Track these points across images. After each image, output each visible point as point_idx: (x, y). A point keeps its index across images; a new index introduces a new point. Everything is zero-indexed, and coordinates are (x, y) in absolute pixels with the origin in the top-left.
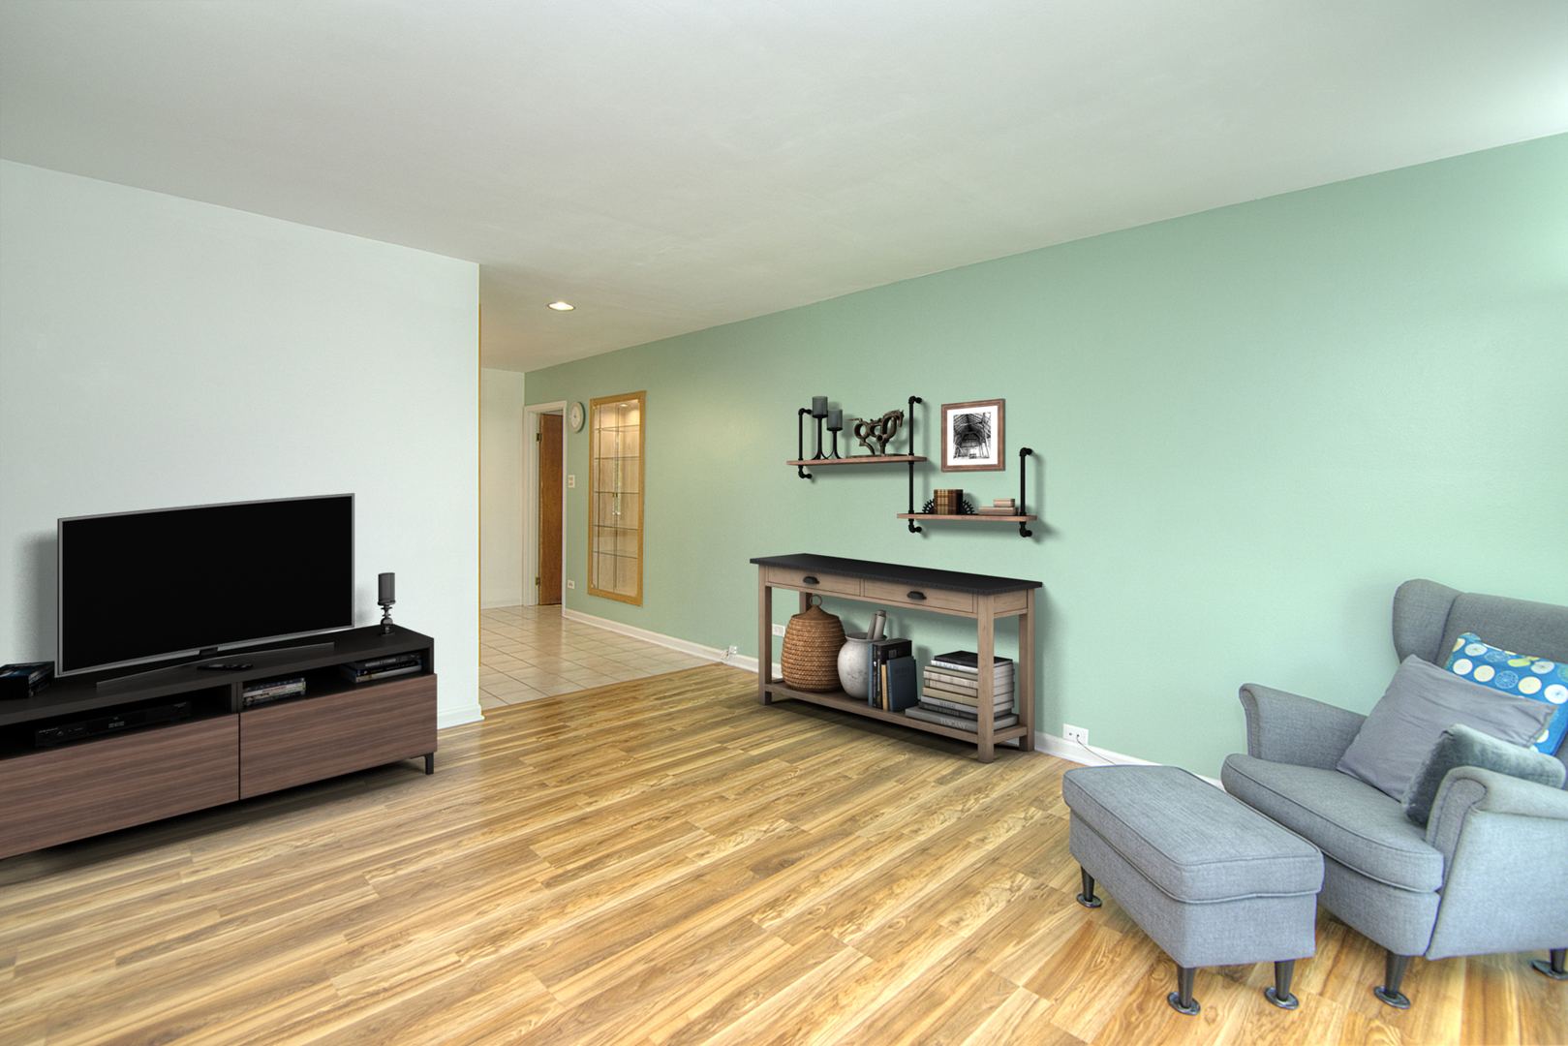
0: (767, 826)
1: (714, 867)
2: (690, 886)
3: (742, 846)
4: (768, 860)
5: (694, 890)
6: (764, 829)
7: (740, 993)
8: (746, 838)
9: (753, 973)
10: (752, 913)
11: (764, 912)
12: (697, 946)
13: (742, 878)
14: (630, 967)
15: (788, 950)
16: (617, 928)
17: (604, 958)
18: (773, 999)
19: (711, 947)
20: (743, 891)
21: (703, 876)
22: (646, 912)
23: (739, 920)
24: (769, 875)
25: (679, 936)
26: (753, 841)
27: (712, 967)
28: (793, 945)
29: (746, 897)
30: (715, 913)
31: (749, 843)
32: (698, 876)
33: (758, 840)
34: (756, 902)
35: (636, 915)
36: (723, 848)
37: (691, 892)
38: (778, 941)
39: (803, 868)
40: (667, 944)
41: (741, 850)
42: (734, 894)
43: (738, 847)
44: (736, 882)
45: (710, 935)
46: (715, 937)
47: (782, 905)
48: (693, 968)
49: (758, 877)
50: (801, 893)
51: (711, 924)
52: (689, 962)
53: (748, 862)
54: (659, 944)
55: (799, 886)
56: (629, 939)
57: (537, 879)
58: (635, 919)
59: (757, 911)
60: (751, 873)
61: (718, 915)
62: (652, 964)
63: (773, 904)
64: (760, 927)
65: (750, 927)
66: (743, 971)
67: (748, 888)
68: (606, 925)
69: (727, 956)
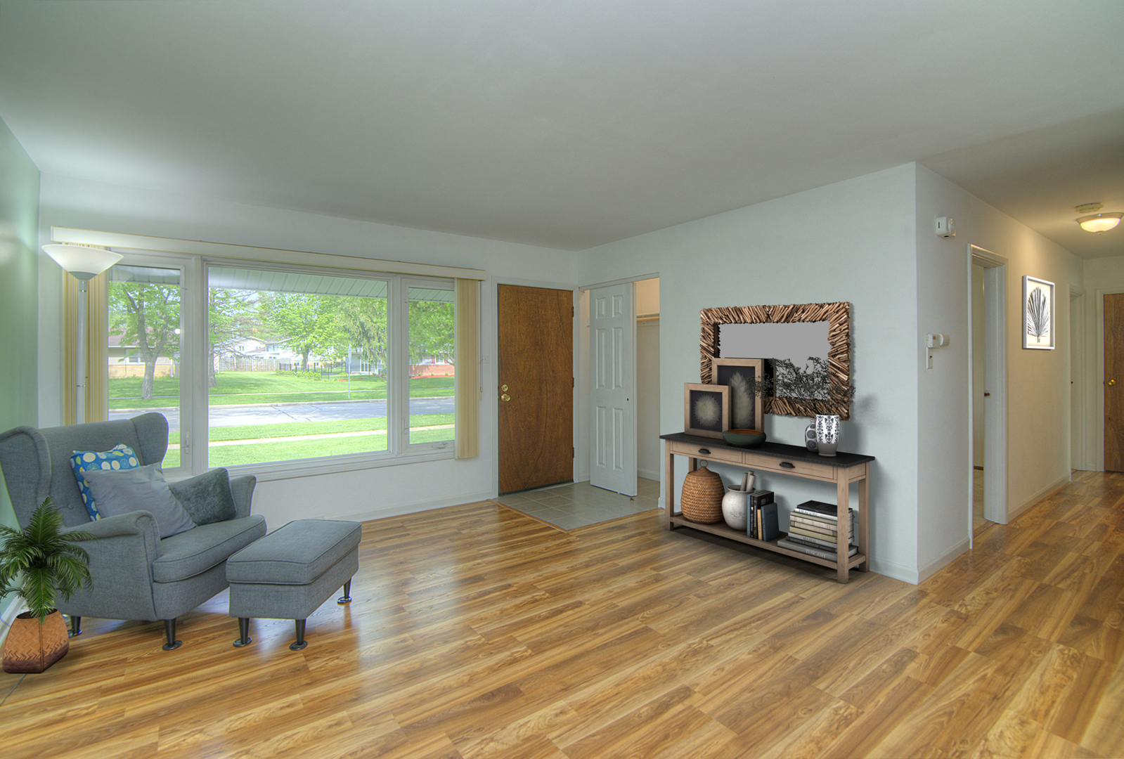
0: (487, 749)
1: (552, 698)
2: (574, 681)
3: (521, 721)
4: (503, 701)
5: (570, 677)
6: (491, 744)
7: (547, 618)
8: (515, 733)
9: (538, 625)
10: (531, 656)
11: (522, 656)
12: (569, 639)
13: (530, 685)
14: (606, 632)
15: (515, 634)
16: (620, 653)
17: (623, 637)
18: (532, 615)
19: (560, 639)
20: (532, 674)
21: (563, 689)
22: (603, 662)
23: (539, 653)
24: (508, 686)
25: (579, 646)
26: (509, 727)
27: (561, 629)
28: (512, 636)
29: (531, 668)
30: (556, 658)
31: (513, 725)
32: (567, 689)
33: (503, 728)
34: (525, 664)
35: (610, 661)
36: (541, 720)
37: (572, 675)
38: (519, 639)
39: (477, 690)
40: (587, 642)
41: (524, 716)
42: (541, 671)
43: (526, 719)
44: (537, 681)
45: (560, 645)
46: (557, 643)
47: (507, 661)
48: (572, 629)
49: (518, 685)
50: (489, 668)
51: (559, 651)
52: (574, 632)
53: (521, 700)
54: (591, 643)
55: (489, 674)
56: (610, 646)
57: (700, 696)
58: (610, 658)
59: (527, 657)
60: (522, 689)
61: (553, 656)
62: (594, 633)
63: (515, 661)
64: (528, 647)
65: (535, 647)
66: (544, 626)
67: (528, 675)
68: (628, 656)
69: (551, 633)
